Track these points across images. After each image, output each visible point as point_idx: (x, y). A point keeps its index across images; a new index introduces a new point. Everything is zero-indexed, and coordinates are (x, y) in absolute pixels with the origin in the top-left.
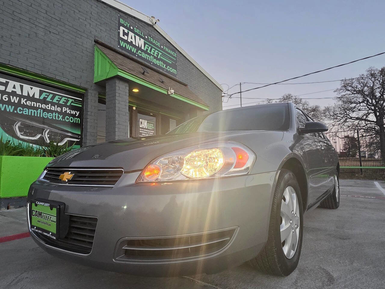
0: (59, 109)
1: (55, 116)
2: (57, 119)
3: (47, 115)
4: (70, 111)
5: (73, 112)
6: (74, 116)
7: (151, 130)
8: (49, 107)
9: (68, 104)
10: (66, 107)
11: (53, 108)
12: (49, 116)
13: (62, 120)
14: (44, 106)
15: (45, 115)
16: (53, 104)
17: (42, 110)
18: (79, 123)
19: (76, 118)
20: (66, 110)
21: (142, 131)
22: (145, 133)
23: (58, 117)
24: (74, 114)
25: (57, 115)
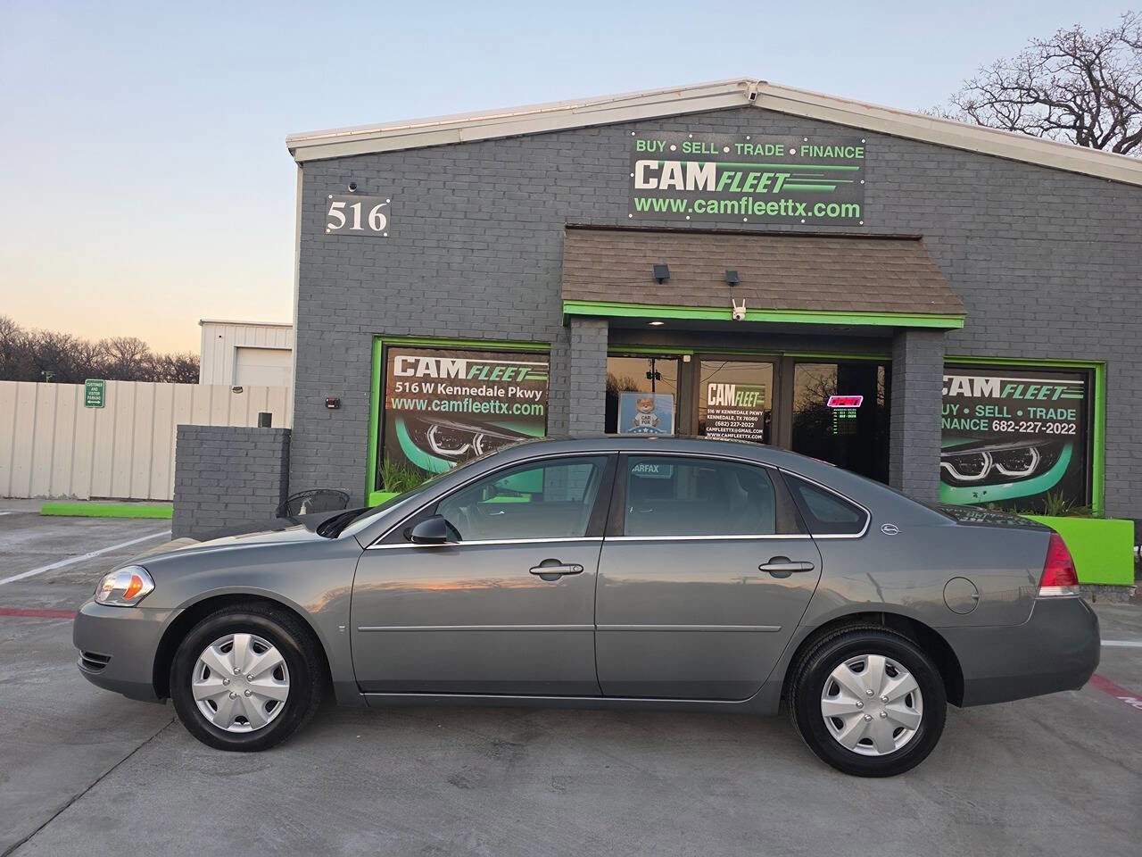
0: (501, 393)
1: (495, 407)
2: (497, 412)
3: (479, 406)
4: (523, 393)
5: (529, 394)
6: (531, 401)
7: (752, 409)
8: (483, 391)
9: (520, 379)
10: (517, 384)
11: (490, 393)
12: (484, 408)
13: (506, 413)
14: (473, 391)
15: (475, 407)
16: (490, 384)
17: (471, 400)
18: (542, 414)
19: (536, 406)
20: (514, 392)
21: (715, 414)
22: (727, 420)
23: (500, 408)
24: (531, 396)
25: (497, 404)
